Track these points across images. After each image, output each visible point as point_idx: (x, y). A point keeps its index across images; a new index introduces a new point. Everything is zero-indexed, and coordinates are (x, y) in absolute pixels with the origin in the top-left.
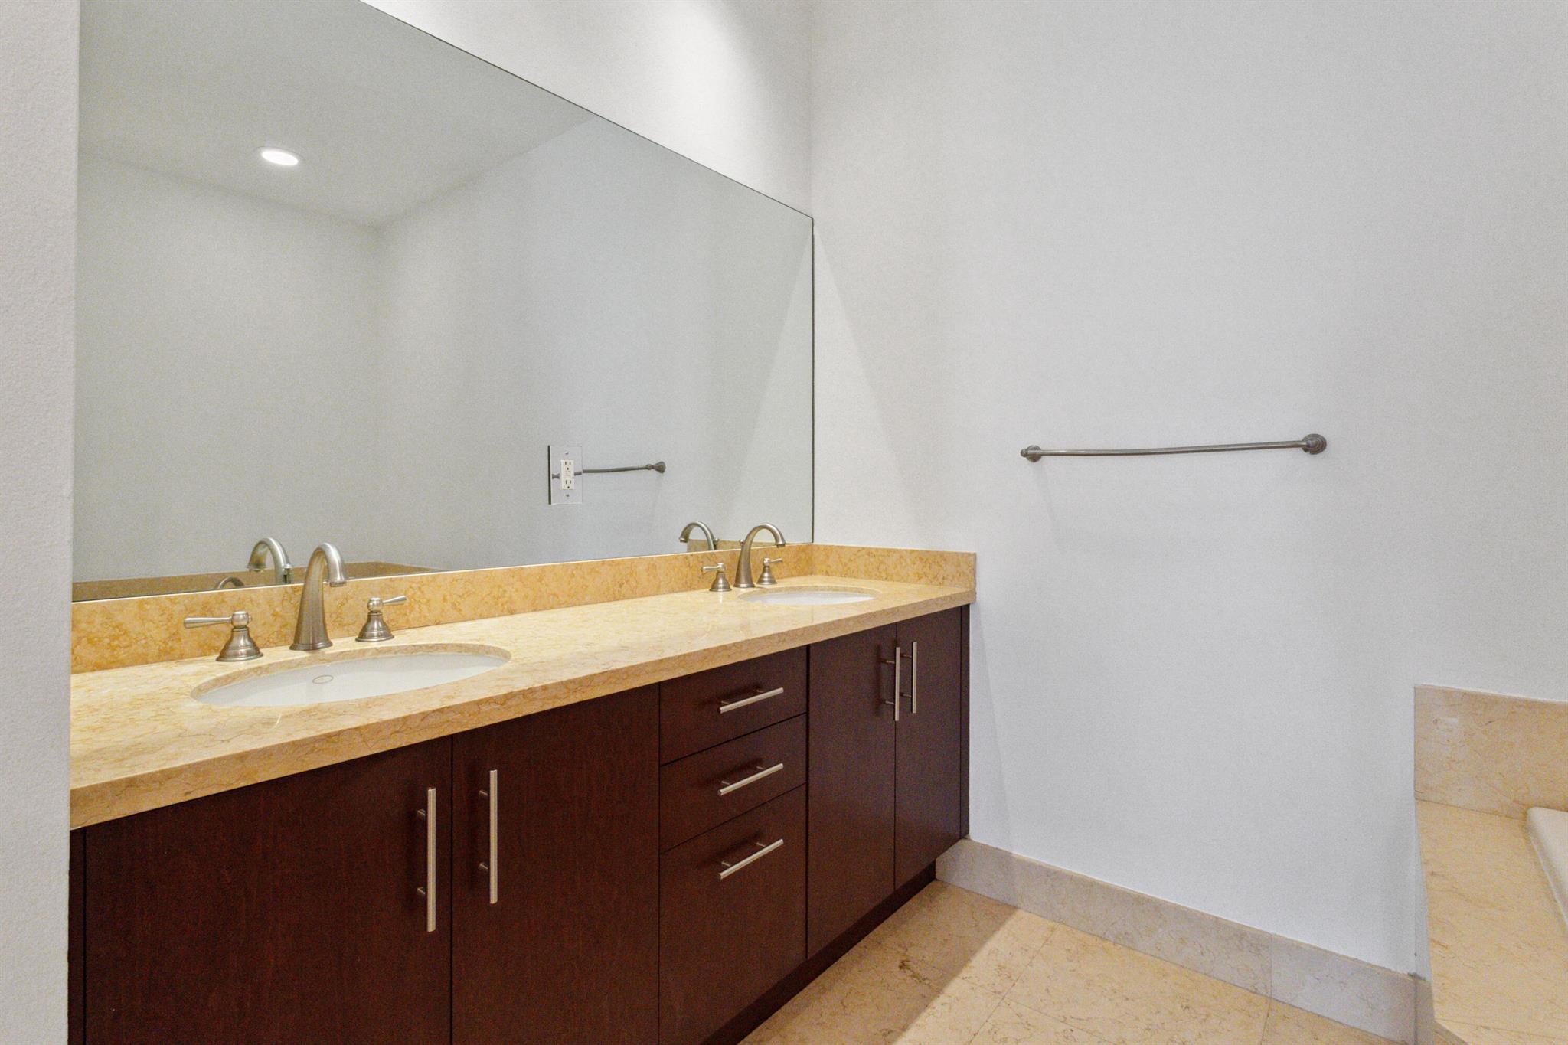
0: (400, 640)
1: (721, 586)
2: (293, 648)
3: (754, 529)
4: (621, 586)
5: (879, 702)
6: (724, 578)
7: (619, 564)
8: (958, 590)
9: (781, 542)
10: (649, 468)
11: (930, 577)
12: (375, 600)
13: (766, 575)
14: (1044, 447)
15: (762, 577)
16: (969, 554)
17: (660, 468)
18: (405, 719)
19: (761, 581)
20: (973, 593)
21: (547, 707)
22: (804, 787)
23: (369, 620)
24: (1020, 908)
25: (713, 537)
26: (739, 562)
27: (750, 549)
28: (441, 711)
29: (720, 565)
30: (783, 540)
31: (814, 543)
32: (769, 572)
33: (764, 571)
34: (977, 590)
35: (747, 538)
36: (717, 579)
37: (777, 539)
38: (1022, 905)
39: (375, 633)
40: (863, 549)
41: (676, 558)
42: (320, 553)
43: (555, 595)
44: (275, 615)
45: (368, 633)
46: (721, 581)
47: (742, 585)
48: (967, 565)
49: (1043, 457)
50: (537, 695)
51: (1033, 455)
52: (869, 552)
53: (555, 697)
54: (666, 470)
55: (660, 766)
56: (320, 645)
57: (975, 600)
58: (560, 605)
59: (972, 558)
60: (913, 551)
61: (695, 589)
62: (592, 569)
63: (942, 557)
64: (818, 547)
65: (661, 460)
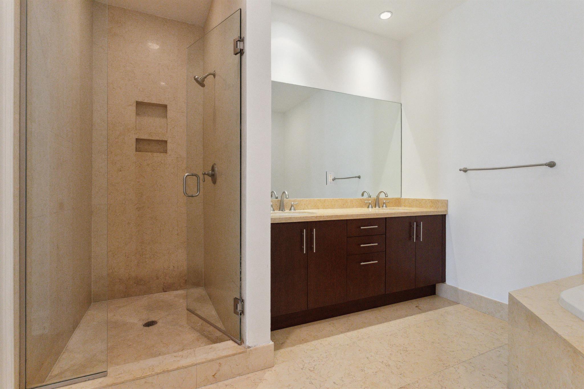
0: (296, 211)
1: (370, 207)
2: (279, 211)
3: (379, 193)
4: (343, 205)
5: (410, 236)
6: (371, 205)
7: (343, 200)
8: (443, 210)
9: (387, 196)
10: (356, 177)
11: (434, 207)
12: (293, 203)
13: (384, 205)
14: (468, 168)
15: (383, 206)
16: (445, 200)
17: (359, 177)
18: (301, 217)
19: (383, 207)
20: (447, 211)
21: (324, 220)
22: (385, 252)
23: (291, 207)
24: (460, 304)
25: (369, 195)
26: (376, 201)
27: (379, 197)
28: (306, 217)
29: (370, 201)
30: (387, 195)
31: (402, 197)
32: (385, 204)
33: (384, 204)
34: (448, 211)
35: (378, 195)
36: (369, 205)
37: (385, 195)
38: (461, 303)
39: (292, 209)
40: (415, 199)
41: (358, 199)
42: (284, 192)
43: (328, 206)
44: (276, 205)
45: (291, 209)
46: (370, 205)
47: (377, 207)
48: (446, 203)
49: (468, 171)
50: (322, 217)
51: (465, 171)
52: (417, 200)
53: (325, 218)
54: (361, 178)
55: (347, 237)
56: (283, 210)
57: (448, 213)
58: (329, 208)
59: (446, 201)
60: (429, 199)
61: (363, 208)
62: (337, 200)
63: (438, 201)
64: (403, 199)
65: (359, 175)
